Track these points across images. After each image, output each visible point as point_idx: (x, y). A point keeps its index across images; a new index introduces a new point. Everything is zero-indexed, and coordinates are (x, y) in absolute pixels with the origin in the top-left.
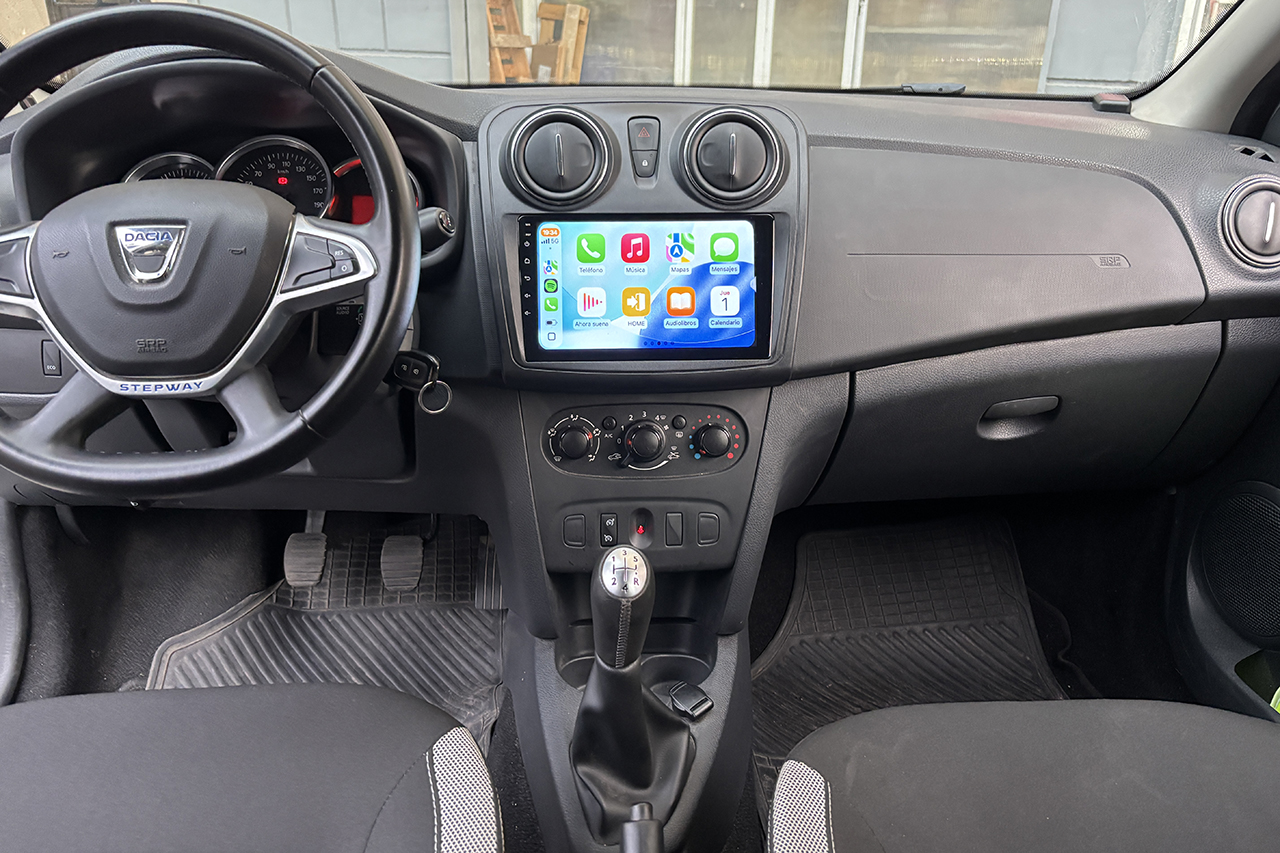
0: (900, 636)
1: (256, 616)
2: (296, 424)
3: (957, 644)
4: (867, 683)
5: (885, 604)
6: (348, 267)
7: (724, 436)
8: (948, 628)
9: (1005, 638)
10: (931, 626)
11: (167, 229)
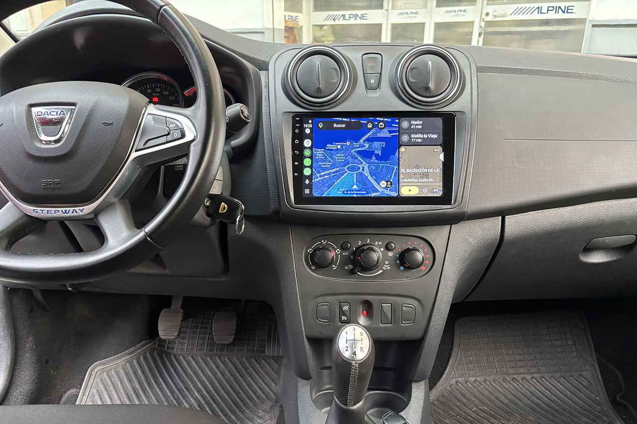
0: (516, 380)
1: (145, 353)
2: (141, 235)
3: (552, 387)
4: (497, 409)
5: (507, 361)
6: (177, 134)
7: (419, 256)
8: (546, 377)
9: (583, 385)
10: (536, 376)
11: (63, 109)
